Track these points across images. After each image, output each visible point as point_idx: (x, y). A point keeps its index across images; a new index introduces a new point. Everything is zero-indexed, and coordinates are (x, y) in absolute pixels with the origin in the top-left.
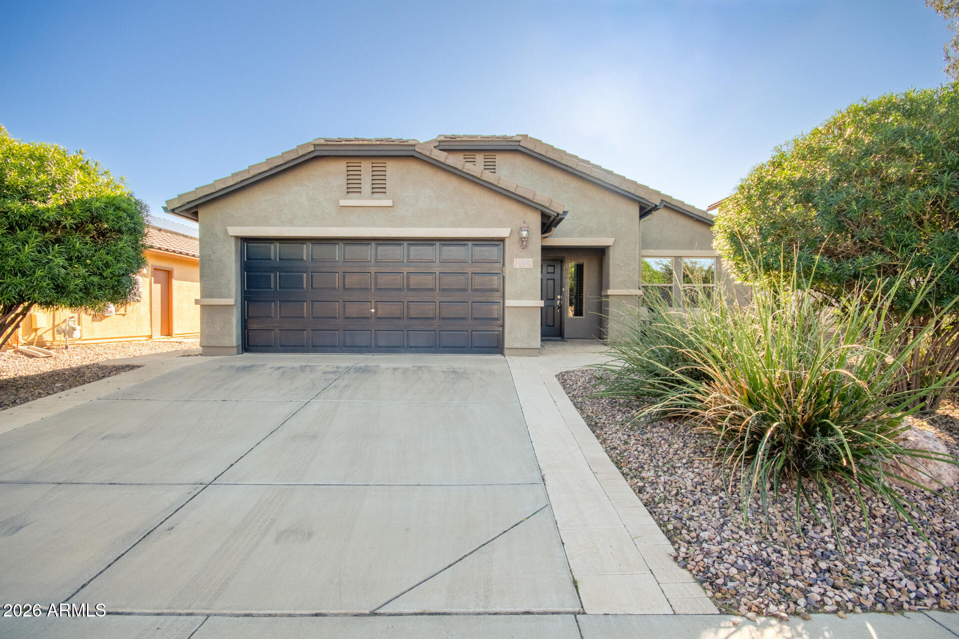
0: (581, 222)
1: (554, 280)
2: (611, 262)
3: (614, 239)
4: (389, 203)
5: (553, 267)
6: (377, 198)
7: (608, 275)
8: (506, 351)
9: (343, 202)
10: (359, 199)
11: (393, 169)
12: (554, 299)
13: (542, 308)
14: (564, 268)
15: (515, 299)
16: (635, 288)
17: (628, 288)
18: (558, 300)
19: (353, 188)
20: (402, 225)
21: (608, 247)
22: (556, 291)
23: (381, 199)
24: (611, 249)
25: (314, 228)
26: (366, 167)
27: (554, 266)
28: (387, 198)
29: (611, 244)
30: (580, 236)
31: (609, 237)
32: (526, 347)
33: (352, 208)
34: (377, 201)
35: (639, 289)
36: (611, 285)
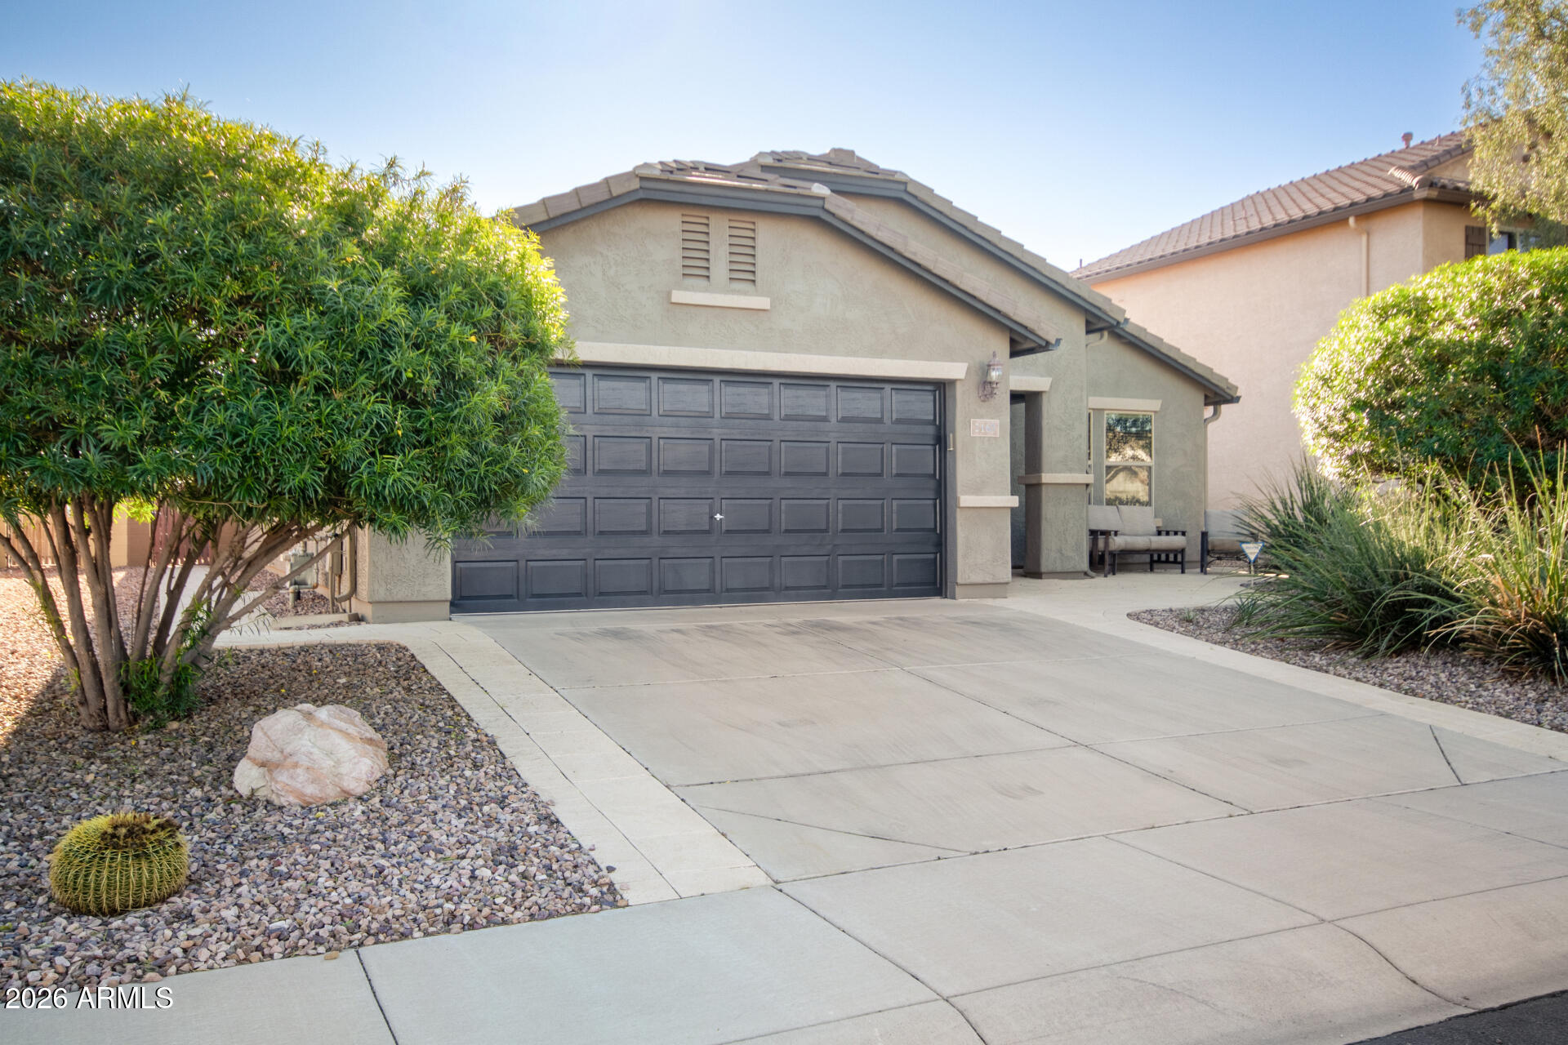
2: (1044, 423)
3: (1050, 380)
4: (763, 302)
6: (739, 292)
7: (1037, 446)
8: (958, 590)
9: (679, 296)
10: (706, 290)
11: (769, 236)
13: (1012, 509)
15: (973, 494)
16: (1081, 471)
17: (1071, 470)
19: (696, 268)
20: (785, 347)
23: (746, 293)
24: (1045, 398)
25: (620, 346)
26: (720, 228)
28: (758, 294)
29: (1046, 388)
31: (1042, 376)
32: (990, 581)
33: (693, 309)
34: (742, 297)
35: (1087, 472)
36: (1044, 466)
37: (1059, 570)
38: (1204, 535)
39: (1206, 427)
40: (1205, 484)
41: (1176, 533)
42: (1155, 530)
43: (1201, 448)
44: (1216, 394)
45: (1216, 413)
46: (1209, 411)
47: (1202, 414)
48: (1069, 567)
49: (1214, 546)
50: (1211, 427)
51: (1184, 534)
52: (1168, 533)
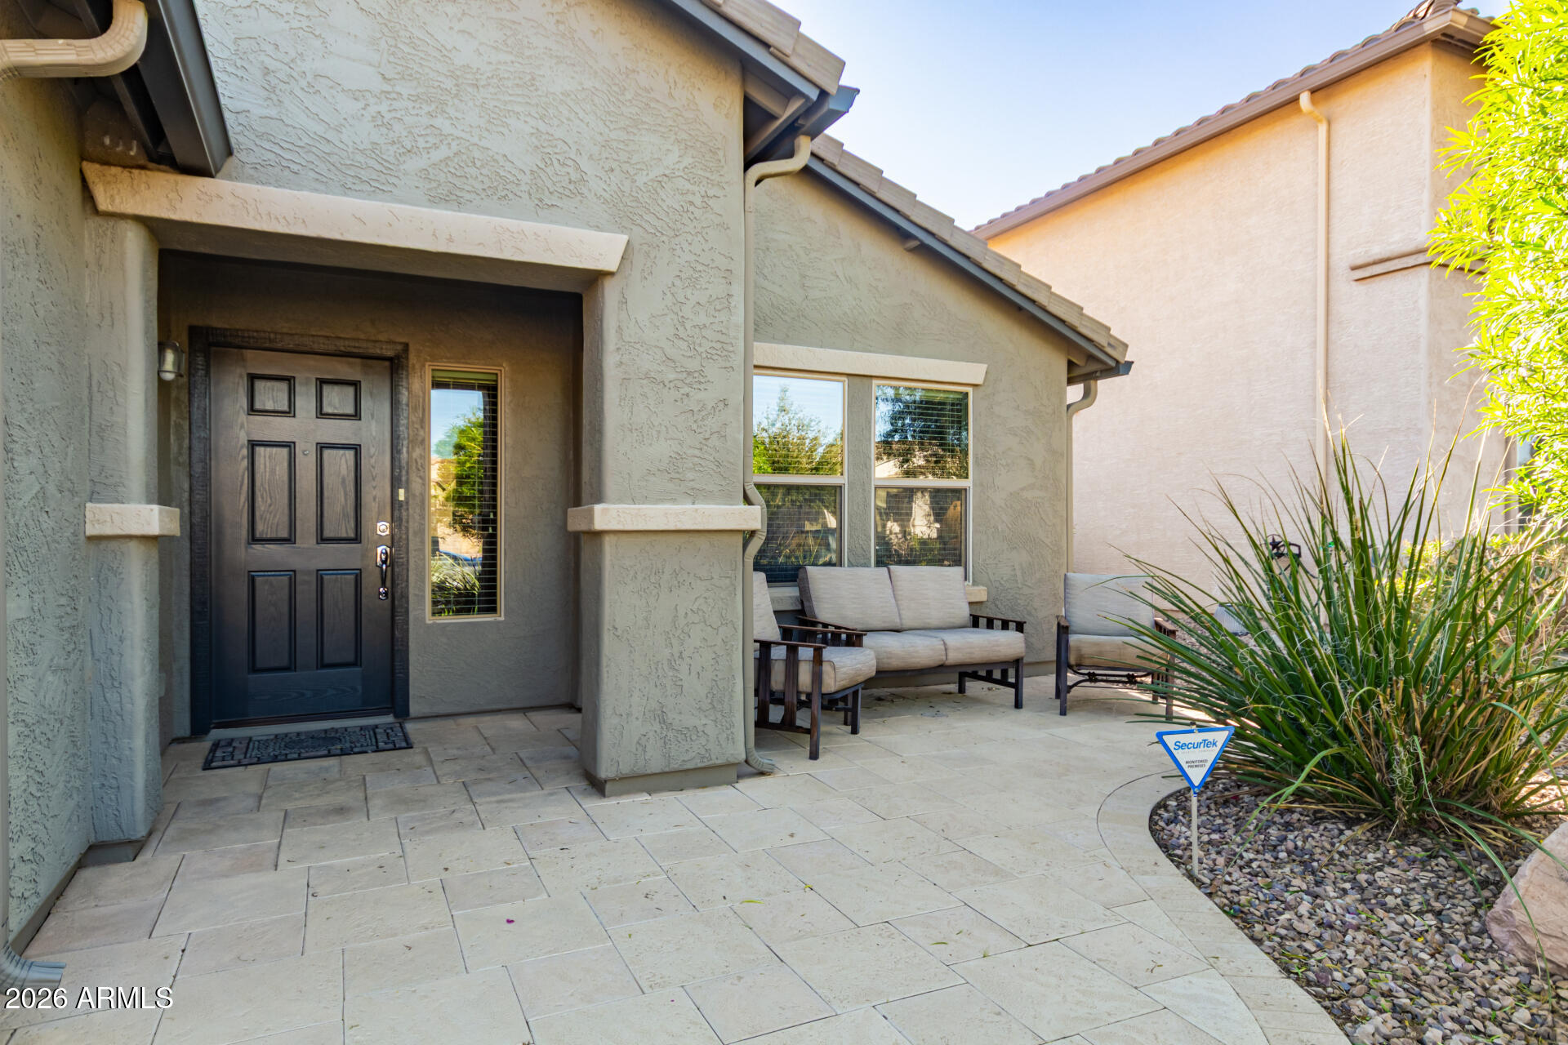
0: (439, 122)
1: (356, 449)
2: (611, 361)
3: (625, 238)
5: (350, 390)
7: (598, 430)
12: (357, 539)
14: (404, 397)
16: (728, 498)
17: (695, 495)
18: (380, 540)
21: (594, 278)
22: (367, 498)
24: (610, 292)
27: (356, 385)
29: (608, 261)
30: (435, 201)
31: (598, 228)
35: (747, 500)
36: (612, 482)
37: (656, 766)
38: (1063, 631)
39: (1070, 418)
40: (1068, 520)
41: (1005, 625)
42: (964, 613)
43: (1062, 455)
44: (1091, 358)
45: (1088, 394)
46: (1075, 393)
47: (1062, 395)
48: (686, 755)
49: (1080, 656)
50: (1079, 420)
51: (1020, 627)
52: (990, 624)
